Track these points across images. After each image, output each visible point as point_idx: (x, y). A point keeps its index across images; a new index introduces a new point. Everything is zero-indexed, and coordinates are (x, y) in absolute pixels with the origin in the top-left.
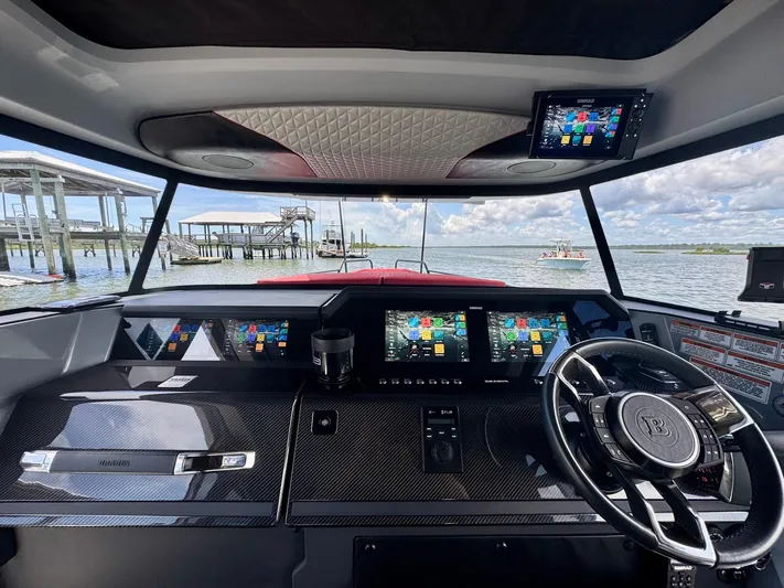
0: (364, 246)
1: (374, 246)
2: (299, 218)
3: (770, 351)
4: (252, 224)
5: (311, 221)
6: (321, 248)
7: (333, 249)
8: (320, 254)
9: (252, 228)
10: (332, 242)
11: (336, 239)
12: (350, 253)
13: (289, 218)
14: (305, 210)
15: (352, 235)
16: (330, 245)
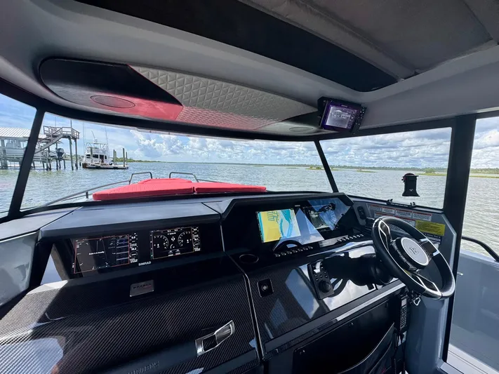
0: (124, 160)
1: (131, 161)
2: (65, 137)
3: (409, 214)
4: (6, 138)
5: (75, 139)
6: (84, 160)
7: (97, 162)
8: (85, 166)
9: (6, 142)
10: (96, 156)
11: (99, 154)
12: (113, 165)
13: (56, 136)
14: (70, 130)
15: (115, 152)
16: (94, 159)
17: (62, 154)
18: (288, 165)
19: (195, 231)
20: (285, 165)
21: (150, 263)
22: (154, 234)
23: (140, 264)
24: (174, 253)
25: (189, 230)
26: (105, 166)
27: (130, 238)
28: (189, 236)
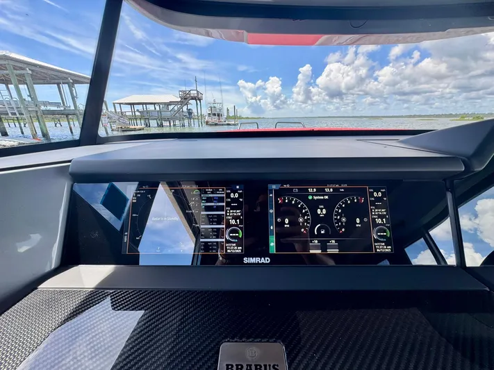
0: (235, 117)
1: (240, 118)
2: (192, 99)
4: (161, 103)
5: (200, 100)
6: (207, 118)
7: (216, 119)
8: (207, 123)
9: (161, 106)
10: (214, 115)
11: (216, 113)
12: (227, 122)
13: (185, 99)
14: (195, 92)
15: (228, 110)
16: (214, 117)
17: (191, 113)
18: (420, 116)
19: (378, 199)
20: (414, 116)
21: (267, 260)
22: (278, 193)
23: (246, 260)
24: (324, 248)
25: (362, 193)
26: (221, 123)
27: (228, 196)
28: (362, 211)
